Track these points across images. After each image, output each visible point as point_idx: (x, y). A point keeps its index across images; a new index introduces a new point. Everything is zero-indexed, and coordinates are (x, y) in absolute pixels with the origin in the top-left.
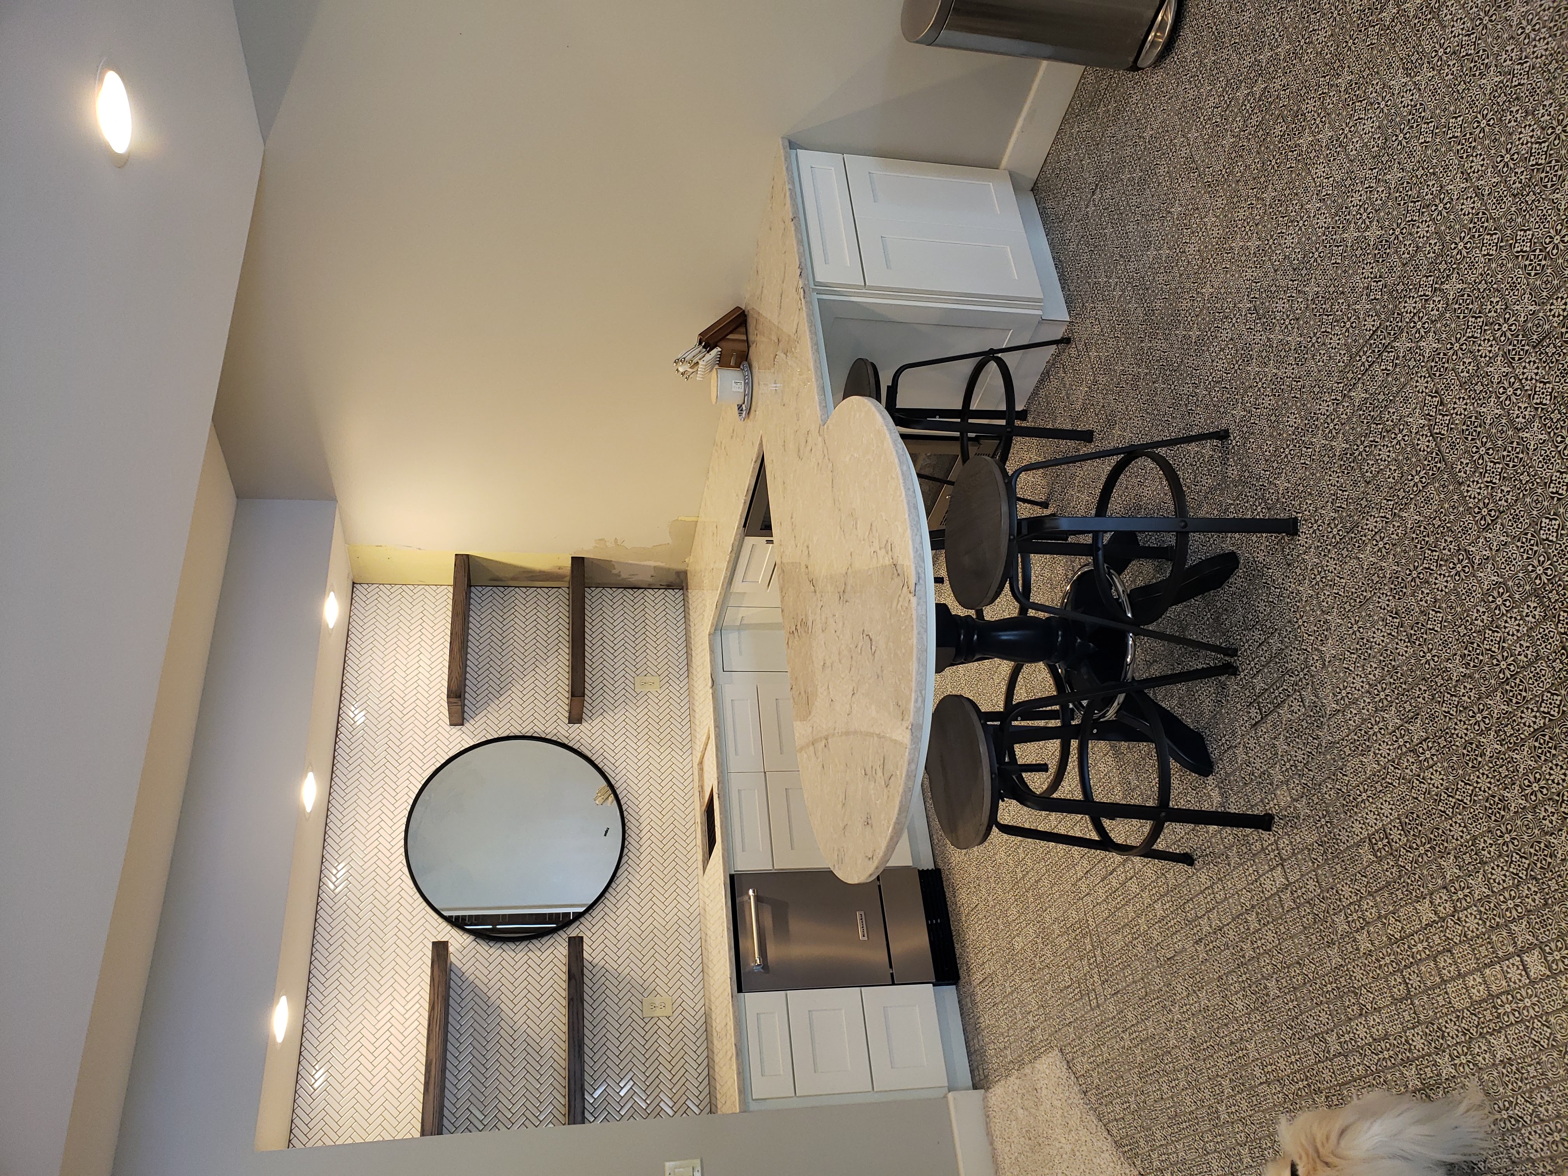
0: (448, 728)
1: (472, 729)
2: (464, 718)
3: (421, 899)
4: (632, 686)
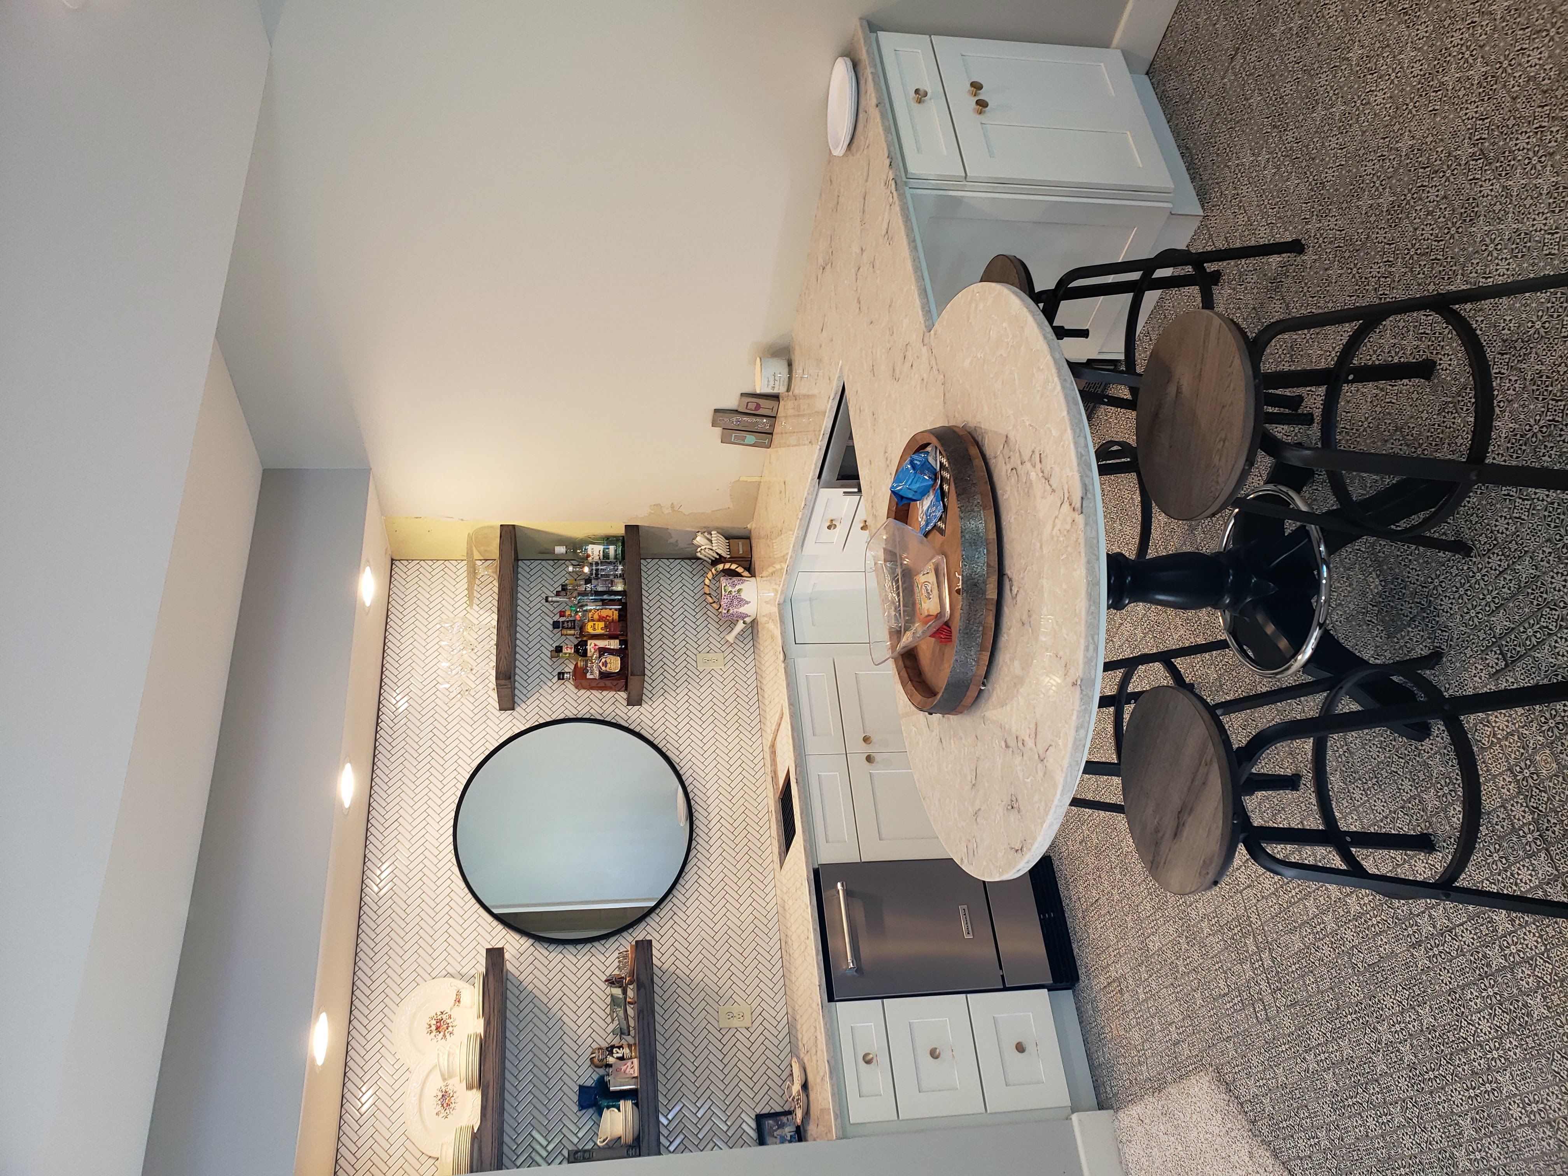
0: (498, 713)
1: (524, 714)
2: (514, 702)
3: (473, 901)
4: (694, 664)
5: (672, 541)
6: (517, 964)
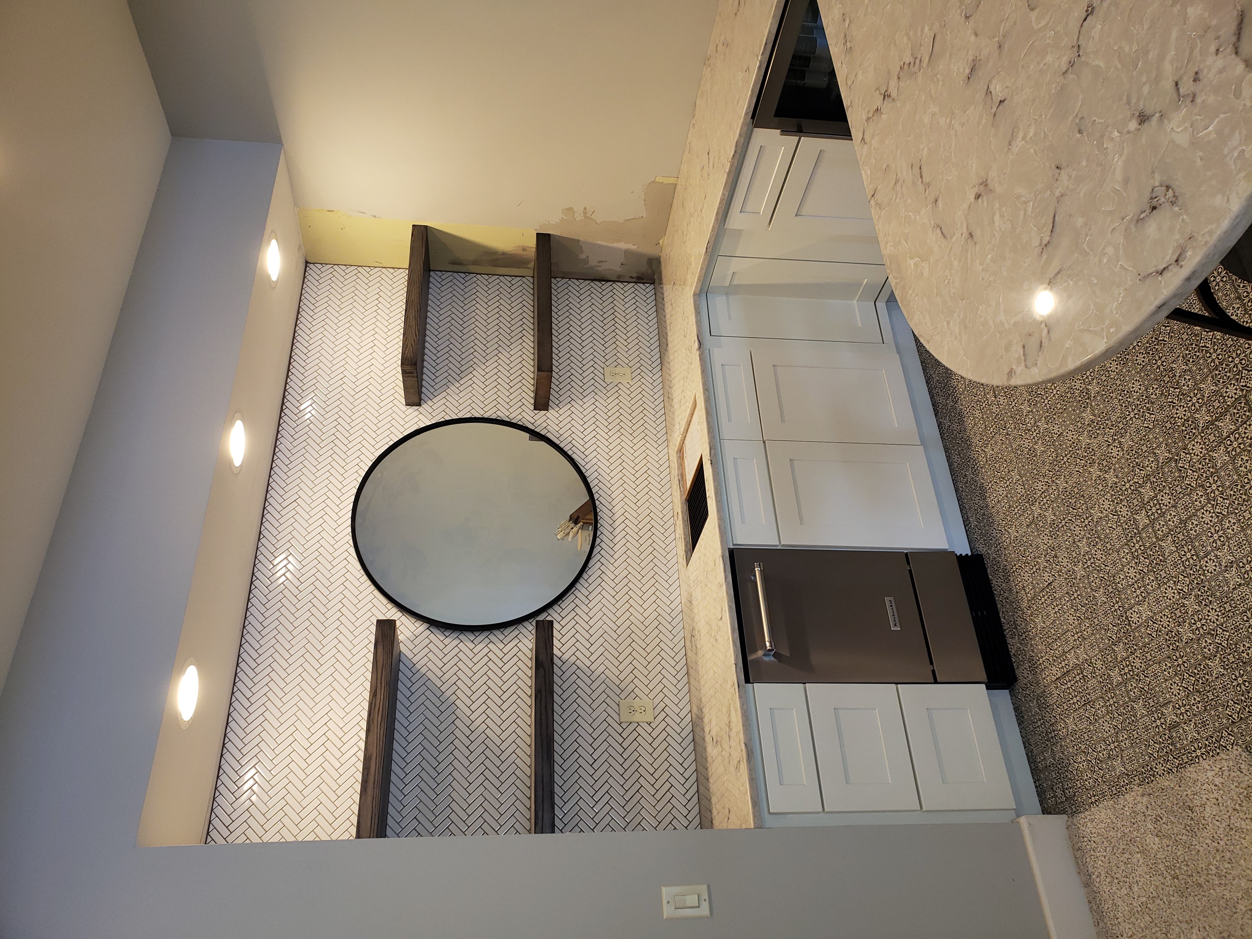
0: (404, 408)
1: (431, 410)
2: (420, 399)
3: (369, 582)
4: (602, 377)
5: (583, 256)
6: (411, 646)
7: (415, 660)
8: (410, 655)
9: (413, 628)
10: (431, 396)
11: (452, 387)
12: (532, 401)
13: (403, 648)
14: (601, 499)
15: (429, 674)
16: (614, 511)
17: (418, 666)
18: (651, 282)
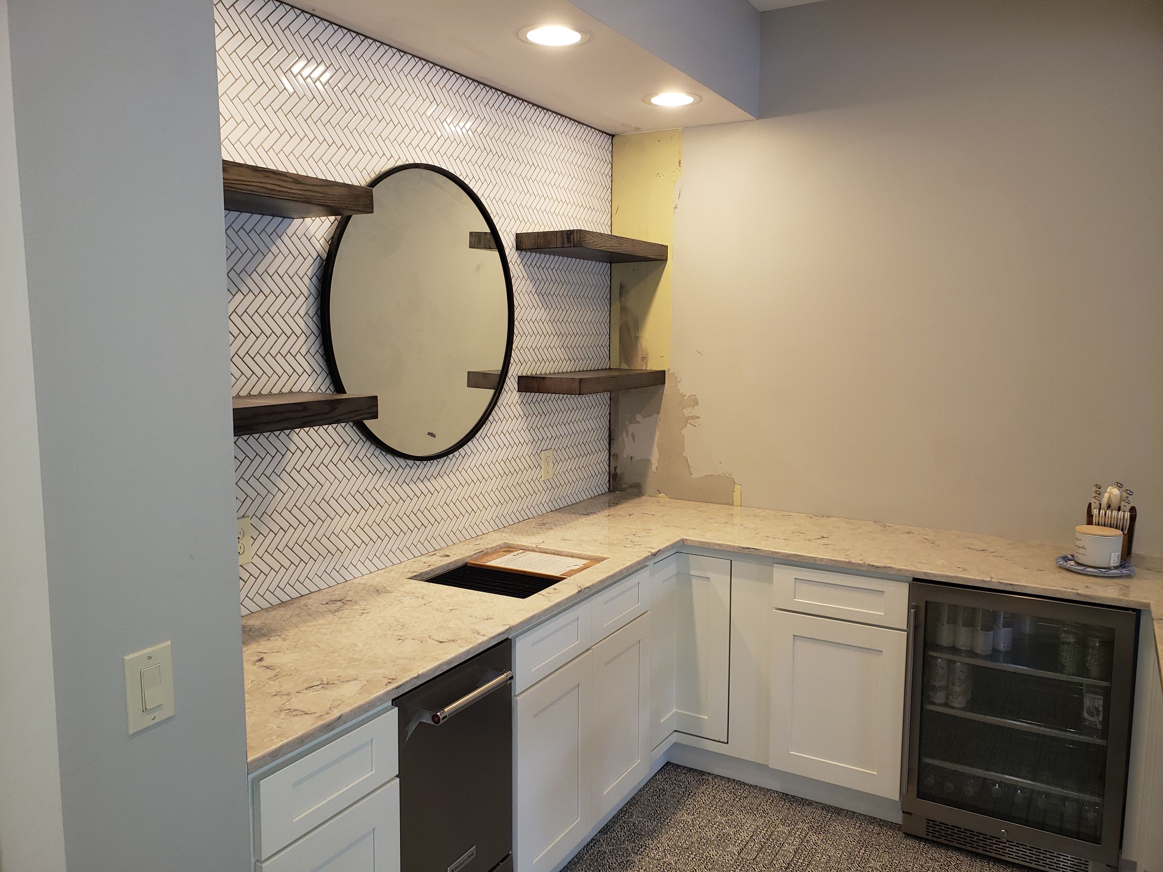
0: (514, 231)
4: (544, 448)
5: (639, 417)
6: (299, 233)
7: (285, 237)
8: (290, 231)
9: (319, 235)
10: (524, 262)
11: (531, 285)
12: (524, 374)
13: (297, 222)
14: (448, 461)
15: (270, 256)
16: (439, 478)
17: (279, 242)
18: (611, 488)
